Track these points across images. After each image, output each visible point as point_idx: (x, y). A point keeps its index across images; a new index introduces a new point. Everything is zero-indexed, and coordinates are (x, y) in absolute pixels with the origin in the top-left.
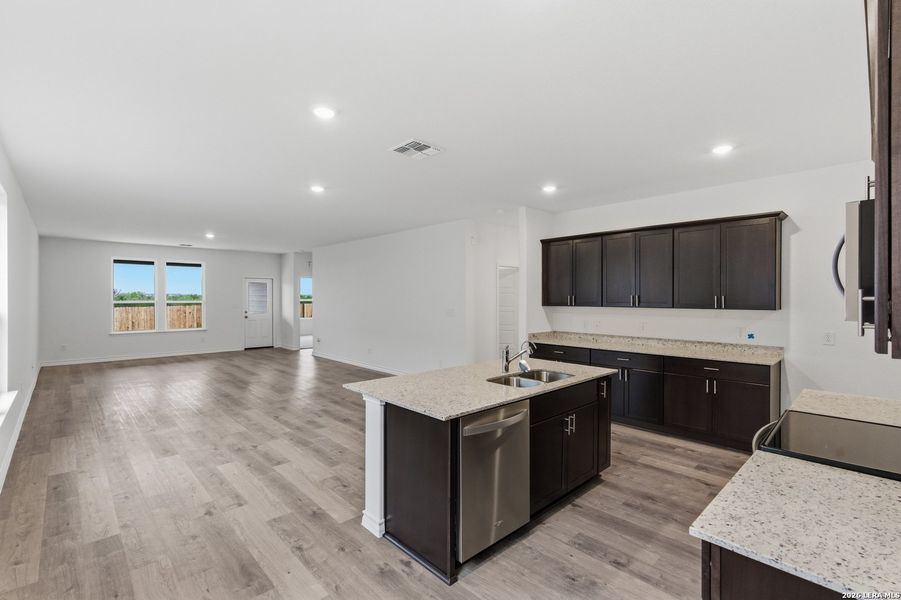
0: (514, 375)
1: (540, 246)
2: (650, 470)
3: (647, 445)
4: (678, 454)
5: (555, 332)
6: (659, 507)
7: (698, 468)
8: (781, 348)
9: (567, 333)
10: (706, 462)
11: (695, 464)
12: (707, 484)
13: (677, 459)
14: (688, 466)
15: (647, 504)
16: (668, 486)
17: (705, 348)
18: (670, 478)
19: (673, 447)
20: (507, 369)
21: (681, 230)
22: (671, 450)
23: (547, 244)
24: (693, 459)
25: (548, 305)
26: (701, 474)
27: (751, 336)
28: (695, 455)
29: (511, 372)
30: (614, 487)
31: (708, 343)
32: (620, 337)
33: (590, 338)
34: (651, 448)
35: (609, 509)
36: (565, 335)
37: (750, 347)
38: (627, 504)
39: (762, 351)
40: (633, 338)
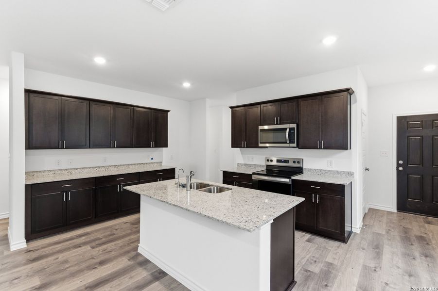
8: (161, 162)
21: (137, 109)
27: (152, 159)
37: (152, 163)
39: (156, 164)
40: (99, 167)
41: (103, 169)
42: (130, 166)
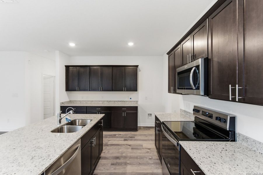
0: (64, 125)
1: (65, 68)
2: (113, 146)
3: (108, 136)
4: (117, 137)
5: (70, 101)
6: (122, 160)
7: (125, 140)
8: (137, 101)
9: (76, 101)
10: (125, 137)
11: (123, 139)
12: (129, 145)
13: (118, 139)
14: (122, 140)
15: (118, 161)
16: (120, 150)
17: (120, 103)
18: (119, 147)
19: (115, 135)
20: (60, 122)
21: (115, 67)
22: (115, 136)
23: (67, 67)
24: (122, 137)
25: (68, 91)
26: (126, 142)
27: (131, 99)
28: (122, 136)
29: (62, 123)
30: (105, 158)
31: (121, 101)
32: (95, 101)
33: (85, 102)
34: (109, 137)
35: (107, 169)
36: (74, 102)
37: (130, 101)
38: (112, 164)
39: (133, 102)
40: (99, 101)
41: (101, 102)
42: (116, 102)
